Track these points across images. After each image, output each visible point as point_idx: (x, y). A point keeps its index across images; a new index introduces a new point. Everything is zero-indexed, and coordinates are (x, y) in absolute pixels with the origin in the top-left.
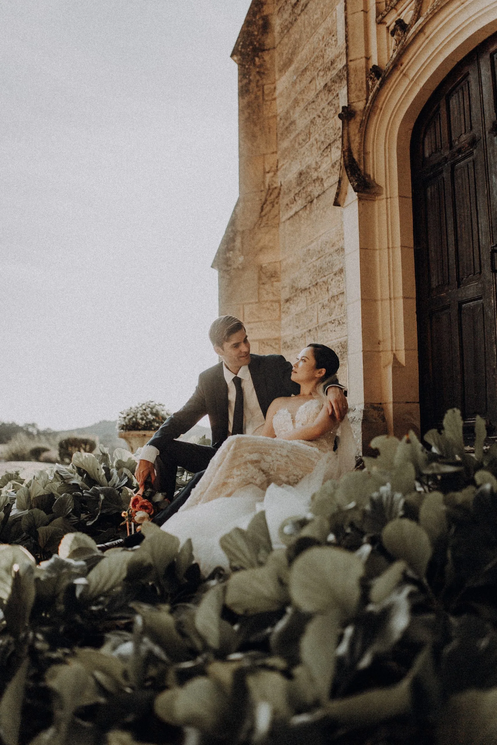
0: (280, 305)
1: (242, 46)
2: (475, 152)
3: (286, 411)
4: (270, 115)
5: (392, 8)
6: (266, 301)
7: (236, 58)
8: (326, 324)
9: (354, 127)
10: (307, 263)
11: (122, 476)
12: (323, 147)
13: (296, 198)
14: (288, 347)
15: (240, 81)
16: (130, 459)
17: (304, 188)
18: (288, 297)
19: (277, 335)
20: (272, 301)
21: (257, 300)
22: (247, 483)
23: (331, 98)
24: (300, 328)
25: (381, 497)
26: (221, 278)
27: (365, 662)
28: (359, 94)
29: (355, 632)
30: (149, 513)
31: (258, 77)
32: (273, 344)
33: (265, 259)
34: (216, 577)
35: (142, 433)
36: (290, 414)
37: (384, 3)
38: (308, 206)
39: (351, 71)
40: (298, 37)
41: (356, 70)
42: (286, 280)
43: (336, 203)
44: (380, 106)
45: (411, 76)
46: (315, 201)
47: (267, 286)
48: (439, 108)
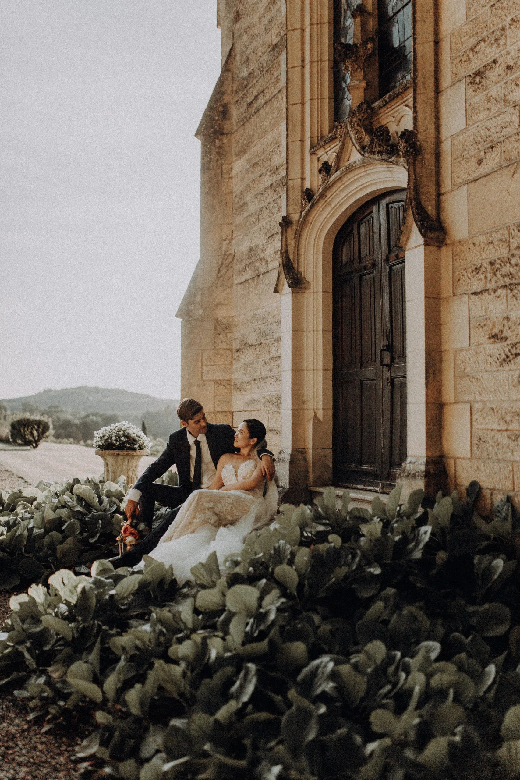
0: (232, 354)
1: (204, 128)
2: (375, 272)
3: (231, 467)
4: (228, 190)
5: (321, 147)
6: (221, 349)
7: (199, 137)
8: (267, 377)
9: (291, 234)
10: (254, 325)
11: (112, 504)
12: (269, 235)
13: (247, 268)
14: (238, 389)
15: (203, 158)
16: (117, 490)
17: (253, 262)
18: (238, 347)
19: (228, 378)
20: (225, 349)
21: (213, 347)
22: (205, 522)
23: (276, 197)
24: (247, 376)
25: (279, 547)
26: (184, 326)
27: (256, 634)
28: (295, 207)
29: (254, 621)
30: (135, 538)
31: (218, 157)
32: (226, 385)
33: (221, 313)
34: (187, 586)
35: (116, 452)
36: (234, 470)
37: (316, 138)
38: (255, 279)
39: (290, 189)
40: (251, 133)
41: (293, 187)
42: (238, 333)
43: (276, 291)
44: (310, 221)
45: (333, 205)
46: (261, 276)
47: (221, 336)
48: (353, 229)
